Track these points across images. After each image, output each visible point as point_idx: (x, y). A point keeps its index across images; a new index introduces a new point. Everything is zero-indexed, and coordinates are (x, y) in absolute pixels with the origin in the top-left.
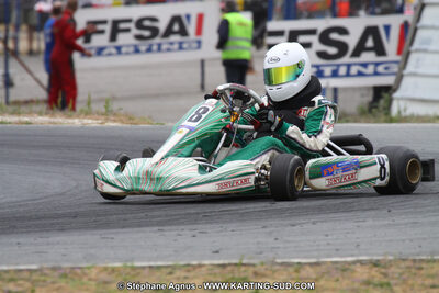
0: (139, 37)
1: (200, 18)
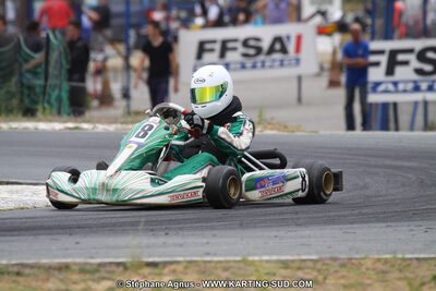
0: (245, 55)
1: (299, 38)
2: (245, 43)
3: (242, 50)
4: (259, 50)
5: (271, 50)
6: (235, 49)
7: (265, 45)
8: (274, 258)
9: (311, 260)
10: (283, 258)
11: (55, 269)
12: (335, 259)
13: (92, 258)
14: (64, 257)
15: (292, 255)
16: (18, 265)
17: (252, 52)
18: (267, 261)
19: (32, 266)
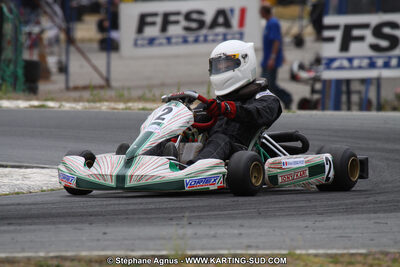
2: (188, 17)
3: (184, 23)
4: (201, 24)
5: (214, 24)
6: (177, 22)
7: (208, 18)
8: (321, 251)
9: (361, 254)
10: (330, 252)
11: (96, 262)
12: (387, 254)
13: (133, 250)
14: (103, 250)
15: (338, 248)
16: (57, 257)
17: (194, 25)
18: (316, 256)
19: (72, 259)
